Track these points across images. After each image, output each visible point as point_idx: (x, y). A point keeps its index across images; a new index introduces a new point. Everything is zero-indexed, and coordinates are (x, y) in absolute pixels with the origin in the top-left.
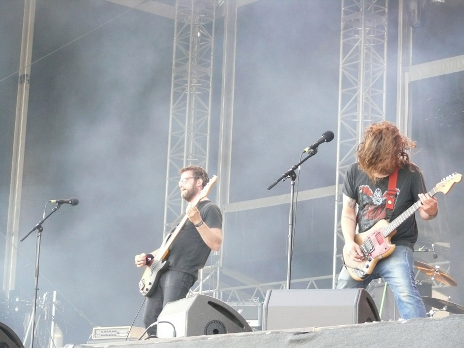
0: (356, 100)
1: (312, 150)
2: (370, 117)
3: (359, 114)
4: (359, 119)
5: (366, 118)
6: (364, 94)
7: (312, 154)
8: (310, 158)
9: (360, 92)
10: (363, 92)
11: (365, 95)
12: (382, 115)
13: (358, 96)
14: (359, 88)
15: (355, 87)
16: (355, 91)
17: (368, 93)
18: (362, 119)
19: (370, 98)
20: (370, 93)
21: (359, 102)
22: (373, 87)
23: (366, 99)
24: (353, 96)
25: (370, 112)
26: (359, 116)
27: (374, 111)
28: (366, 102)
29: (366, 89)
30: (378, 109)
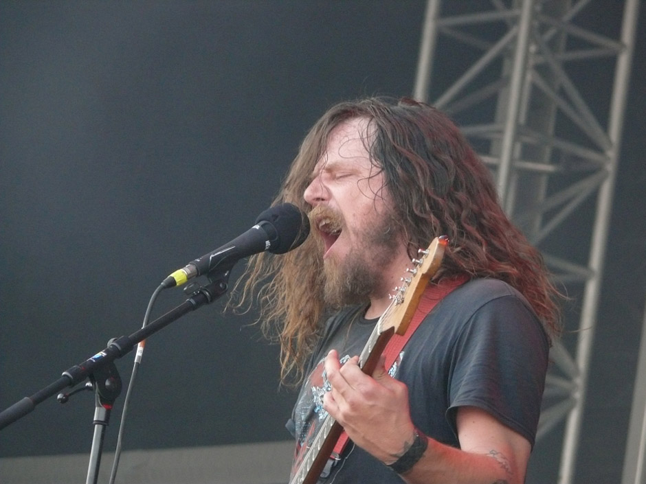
0: (496, 72)
1: (205, 282)
2: (547, 152)
3: (501, 132)
4: (498, 156)
5: (529, 153)
6: (533, 48)
7: (202, 301)
8: (191, 314)
9: (515, 40)
10: (531, 38)
11: (539, 53)
12: (598, 149)
13: (508, 53)
14: (516, 20)
15: (501, 14)
16: (499, 29)
17: (552, 44)
18: (512, 160)
19: (557, 68)
20: (562, 43)
21: (507, 81)
22: (576, 21)
23: (542, 70)
24: (480, 53)
25: (551, 130)
26: (500, 140)
27: (568, 129)
28: (541, 84)
29: (543, 28)
30: (589, 122)
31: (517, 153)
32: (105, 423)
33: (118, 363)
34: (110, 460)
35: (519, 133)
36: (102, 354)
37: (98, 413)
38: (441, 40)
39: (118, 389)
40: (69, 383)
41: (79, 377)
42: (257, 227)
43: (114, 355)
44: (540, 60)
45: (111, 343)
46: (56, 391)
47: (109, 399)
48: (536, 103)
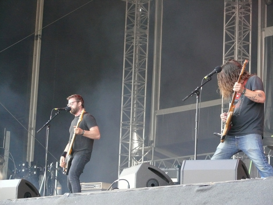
0: (233, 48)
1: (209, 78)
2: (242, 58)
3: (235, 56)
7: (209, 80)
8: (208, 82)
9: (236, 44)
10: (238, 43)
12: (249, 57)
13: (235, 45)
14: (235, 41)
15: (233, 41)
16: (233, 43)
17: (241, 44)
19: (242, 47)
20: (242, 44)
21: (235, 49)
22: (244, 40)
23: (240, 47)
24: (232, 46)
25: (242, 55)
26: (235, 57)
27: (244, 55)
28: (240, 49)
29: (239, 42)
30: (247, 54)
31: (238, 59)
32: (198, 98)
33: (199, 90)
34: (199, 104)
35: (237, 56)
36: (197, 89)
37: (197, 97)
38: (226, 45)
39: (199, 93)
40: (193, 93)
41: (194, 93)
42: (215, 70)
43: (198, 89)
44: (239, 46)
45: (197, 87)
46: (191, 94)
47: (198, 95)
48: (239, 52)
